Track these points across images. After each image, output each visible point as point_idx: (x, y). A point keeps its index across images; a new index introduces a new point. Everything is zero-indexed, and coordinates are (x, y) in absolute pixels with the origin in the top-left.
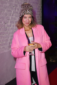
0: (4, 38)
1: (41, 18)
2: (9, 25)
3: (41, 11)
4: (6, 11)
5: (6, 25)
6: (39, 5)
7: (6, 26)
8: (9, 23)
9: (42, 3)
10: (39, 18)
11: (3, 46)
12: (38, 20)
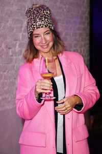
0: (5, 78)
1: (88, 37)
2: (17, 51)
3: (88, 21)
4: (10, 22)
5: (10, 50)
6: (85, 10)
7: (11, 54)
8: (17, 47)
9: (89, 5)
10: (84, 37)
11: (3, 97)
12: (82, 41)
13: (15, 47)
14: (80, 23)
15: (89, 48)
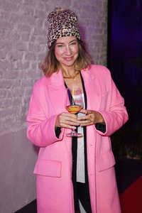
0: (9, 96)
1: (105, 48)
2: (23, 63)
4: (15, 29)
5: (16, 63)
6: (101, 15)
7: (16, 67)
8: (24, 58)
10: (101, 47)
11: (7, 117)
12: (98, 51)
13: (21, 59)
14: (96, 31)
15: (106, 60)
